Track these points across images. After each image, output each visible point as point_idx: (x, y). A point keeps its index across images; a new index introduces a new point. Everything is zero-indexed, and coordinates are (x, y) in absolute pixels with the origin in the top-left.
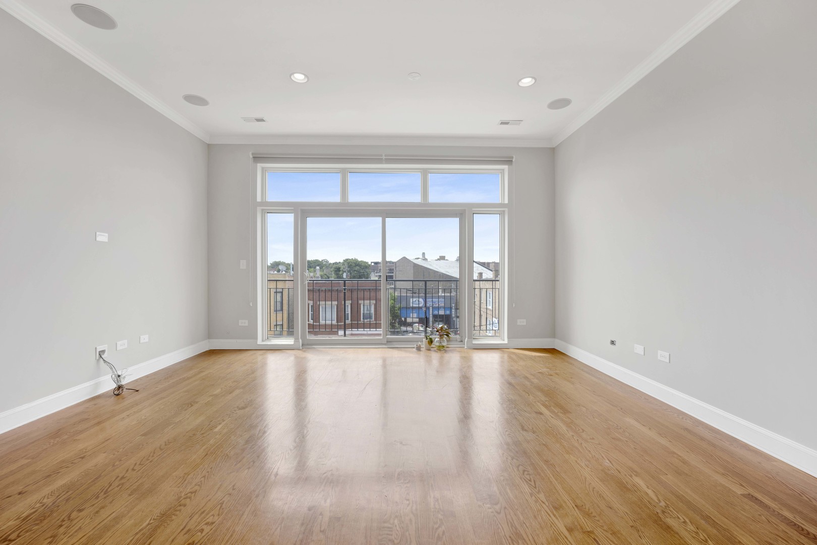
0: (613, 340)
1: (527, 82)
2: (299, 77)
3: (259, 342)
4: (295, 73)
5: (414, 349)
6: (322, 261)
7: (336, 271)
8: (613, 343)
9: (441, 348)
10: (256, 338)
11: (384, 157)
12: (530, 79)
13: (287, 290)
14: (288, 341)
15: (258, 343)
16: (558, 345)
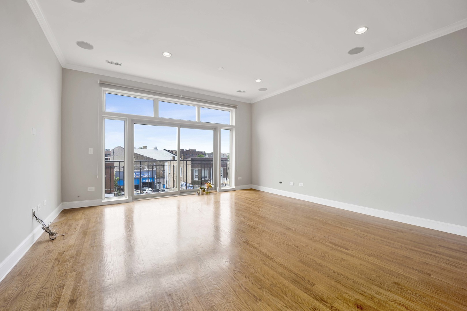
0: (280, 181)
1: (258, 81)
2: (167, 54)
4: (165, 52)
8: (280, 182)
9: (208, 193)
10: (101, 198)
11: (181, 96)
15: (103, 201)
16: (254, 187)
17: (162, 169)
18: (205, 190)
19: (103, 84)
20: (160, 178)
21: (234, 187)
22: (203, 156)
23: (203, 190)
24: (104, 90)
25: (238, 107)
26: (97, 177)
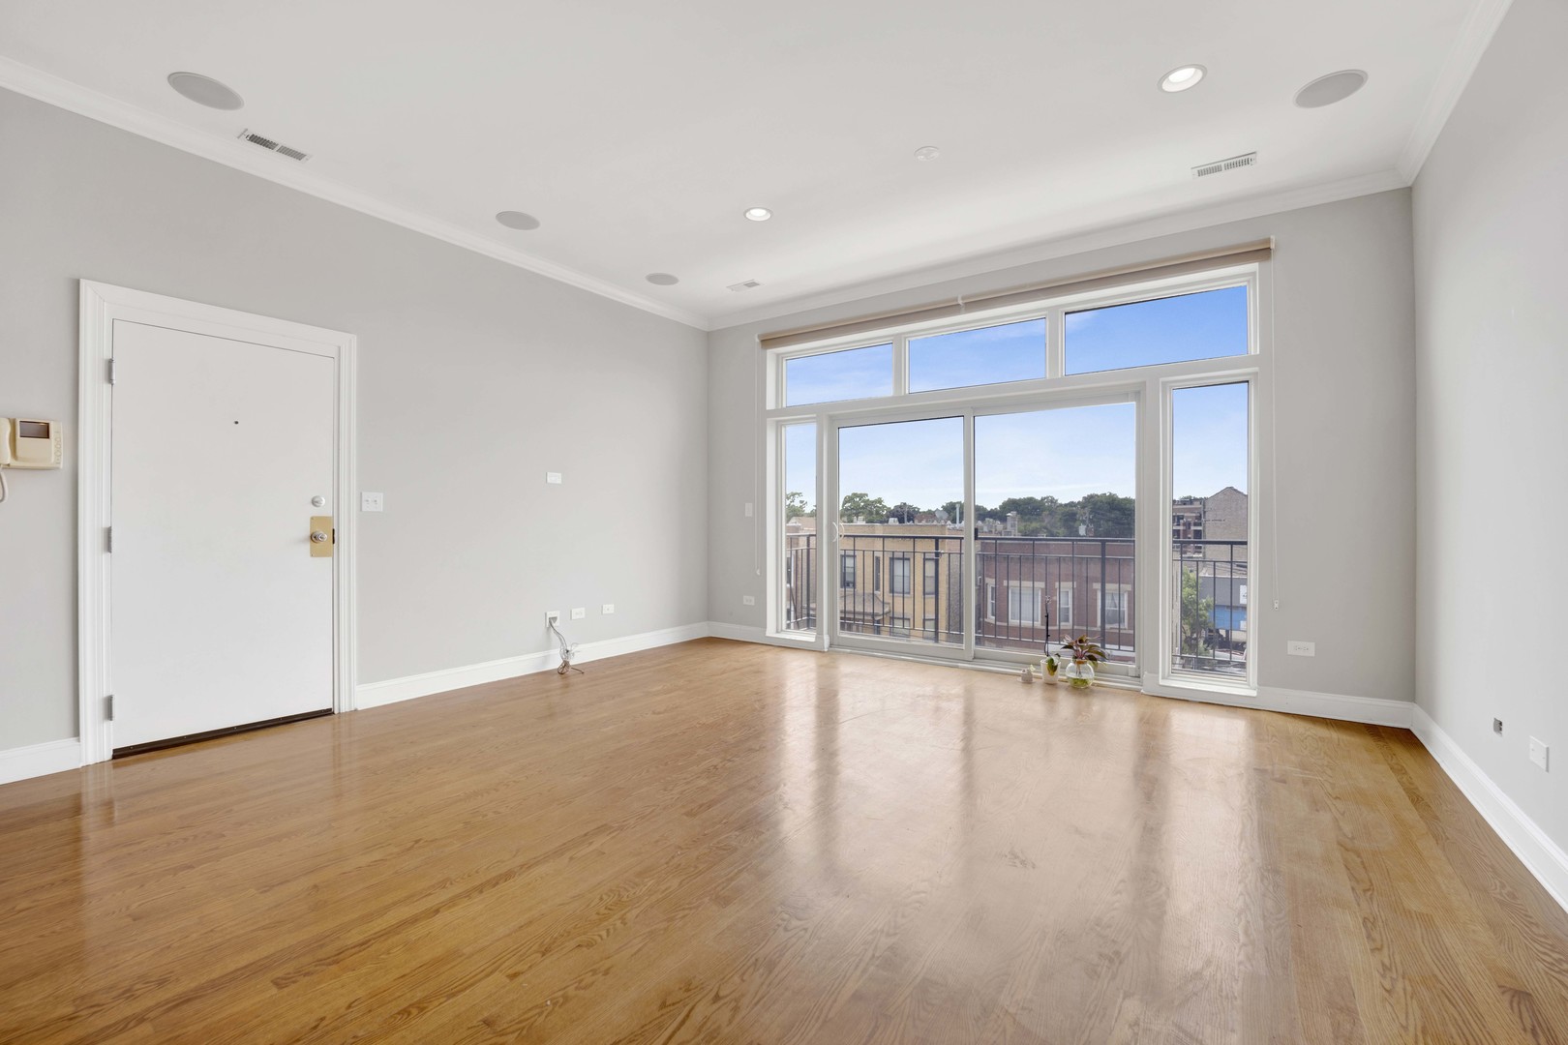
1: (1183, 78)
2: (758, 214)
3: (771, 631)
4: (750, 209)
5: (1020, 679)
6: (1043, 499)
7: (1066, 521)
8: (1498, 726)
9: (1079, 687)
10: (764, 626)
11: (960, 302)
12: (1192, 70)
13: (947, 555)
14: (806, 636)
15: (767, 635)
21: (1252, 689)
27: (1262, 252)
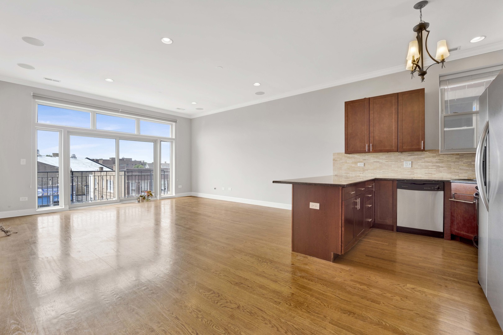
17: (84, 183)
18: (145, 198)
19: (35, 96)
20: (82, 195)
21: (174, 195)
22: (142, 166)
23: (143, 198)
24: (36, 102)
25: (178, 121)
26: (31, 187)
27: (176, 122)
